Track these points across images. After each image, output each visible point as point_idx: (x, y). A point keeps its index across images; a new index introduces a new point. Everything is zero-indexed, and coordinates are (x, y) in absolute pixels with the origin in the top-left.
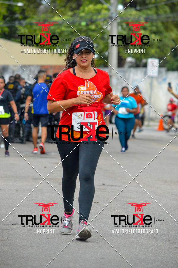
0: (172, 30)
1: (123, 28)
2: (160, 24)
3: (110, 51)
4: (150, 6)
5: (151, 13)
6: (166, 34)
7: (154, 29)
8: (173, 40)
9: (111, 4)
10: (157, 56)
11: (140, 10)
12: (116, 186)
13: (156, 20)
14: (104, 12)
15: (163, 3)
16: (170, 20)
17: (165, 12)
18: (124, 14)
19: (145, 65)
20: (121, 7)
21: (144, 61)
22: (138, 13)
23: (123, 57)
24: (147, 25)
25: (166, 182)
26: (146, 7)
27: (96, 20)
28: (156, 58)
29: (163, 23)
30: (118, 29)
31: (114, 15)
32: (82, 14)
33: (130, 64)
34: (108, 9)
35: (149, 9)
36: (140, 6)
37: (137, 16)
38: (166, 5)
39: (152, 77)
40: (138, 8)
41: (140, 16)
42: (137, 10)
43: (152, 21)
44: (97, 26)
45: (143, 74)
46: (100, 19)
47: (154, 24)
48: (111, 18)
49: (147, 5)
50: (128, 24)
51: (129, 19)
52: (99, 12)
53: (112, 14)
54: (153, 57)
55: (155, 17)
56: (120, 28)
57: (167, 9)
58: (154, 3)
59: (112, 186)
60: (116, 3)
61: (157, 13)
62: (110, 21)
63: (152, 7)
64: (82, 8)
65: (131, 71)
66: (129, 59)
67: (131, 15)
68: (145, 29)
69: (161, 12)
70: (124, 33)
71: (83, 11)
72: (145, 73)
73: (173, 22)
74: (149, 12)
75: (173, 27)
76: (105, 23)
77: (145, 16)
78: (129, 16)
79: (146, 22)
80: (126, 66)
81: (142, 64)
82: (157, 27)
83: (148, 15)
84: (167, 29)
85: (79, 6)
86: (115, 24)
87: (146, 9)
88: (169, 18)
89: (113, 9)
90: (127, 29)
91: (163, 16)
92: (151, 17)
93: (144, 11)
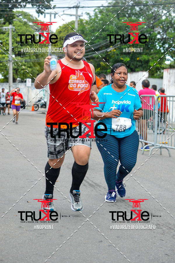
0: (37, 66)
1: (15, 65)
2: (31, 63)
4: (27, 55)
5: (27, 58)
6: (34, 68)
7: (29, 65)
8: (38, 71)
9: (9, 54)
10: (30, 77)
11: (22, 57)
12: (11, 137)
13: (30, 62)
14: (6, 58)
15: (33, 54)
16: (36, 62)
17: (34, 58)
19: (25, 82)
20: (14, 56)
21: (25, 79)
22: (21, 58)
23: (15, 78)
24: (26, 64)
25: (34, 134)
26: (25, 56)
27: (3, 61)
28: (30, 78)
29: (33, 63)
30: (13, 65)
31: (11, 59)
33: (19, 81)
34: (8, 57)
35: (26, 57)
36: (22, 55)
37: (21, 60)
38: (34, 55)
39: (29, 87)
40: (22, 56)
41: (22, 60)
42: (21, 57)
43: (28, 62)
44: (3, 64)
45: (24, 85)
46: (5, 61)
47: (29, 63)
48: (9, 61)
49: (26, 55)
50: (17, 63)
52: (4, 58)
53: (10, 59)
54: (29, 78)
55: (29, 60)
56: (14, 65)
57: (35, 57)
59: (10, 136)
60: (11, 54)
61: (30, 59)
62: (9, 62)
65: (19, 84)
66: (18, 79)
69: (32, 58)
70: (16, 67)
72: (26, 85)
73: (37, 62)
74: (26, 58)
75: (37, 65)
76: (7, 63)
77: (25, 60)
79: (25, 62)
80: (17, 82)
81: (24, 81)
82: (30, 65)
83: (26, 59)
84: (35, 65)
86: (11, 63)
87: (25, 57)
88: (35, 61)
89: (10, 57)
90: (17, 65)
91: (33, 60)
92: (27, 60)
93: (24, 58)
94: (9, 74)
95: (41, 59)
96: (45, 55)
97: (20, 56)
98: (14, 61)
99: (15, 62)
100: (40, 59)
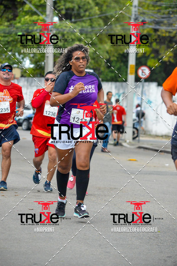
0: (106, 43)
2: (94, 37)
3: (45, 61)
4: (84, 18)
5: (86, 25)
6: (100, 46)
7: (89, 40)
8: (107, 52)
9: (46, 15)
10: (91, 67)
11: (75, 23)
13: (90, 32)
15: (97, 16)
16: (104, 33)
17: (99, 25)
18: (60, 26)
20: (56, 19)
22: (73, 24)
24: (83, 37)
26: (81, 19)
27: (32, 31)
31: (50, 27)
32: (19, 25)
34: (44, 21)
35: (83, 21)
36: (75, 18)
37: (72, 28)
38: (100, 18)
40: (73, 20)
41: (75, 28)
42: (72, 22)
43: (87, 33)
46: (36, 30)
47: (89, 36)
49: (82, 17)
50: (63, 35)
51: (64, 30)
55: (89, 29)
57: (101, 22)
58: (89, 16)
60: (51, 15)
61: (91, 26)
63: (87, 20)
64: (18, 19)
67: (66, 27)
68: (80, 40)
69: (95, 24)
71: (19, 22)
73: (107, 34)
74: (84, 24)
75: (106, 40)
77: (80, 28)
78: (64, 28)
79: (81, 34)
83: (82, 27)
84: (101, 41)
85: (15, 16)
87: (80, 21)
89: (48, 21)
92: (85, 29)
93: (78, 23)
94: (46, 58)
95: (116, 27)
96: (123, 17)
97: (71, 19)
98: (57, 29)
99: (59, 33)
100: (113, 26)
